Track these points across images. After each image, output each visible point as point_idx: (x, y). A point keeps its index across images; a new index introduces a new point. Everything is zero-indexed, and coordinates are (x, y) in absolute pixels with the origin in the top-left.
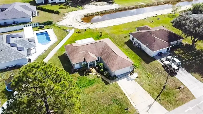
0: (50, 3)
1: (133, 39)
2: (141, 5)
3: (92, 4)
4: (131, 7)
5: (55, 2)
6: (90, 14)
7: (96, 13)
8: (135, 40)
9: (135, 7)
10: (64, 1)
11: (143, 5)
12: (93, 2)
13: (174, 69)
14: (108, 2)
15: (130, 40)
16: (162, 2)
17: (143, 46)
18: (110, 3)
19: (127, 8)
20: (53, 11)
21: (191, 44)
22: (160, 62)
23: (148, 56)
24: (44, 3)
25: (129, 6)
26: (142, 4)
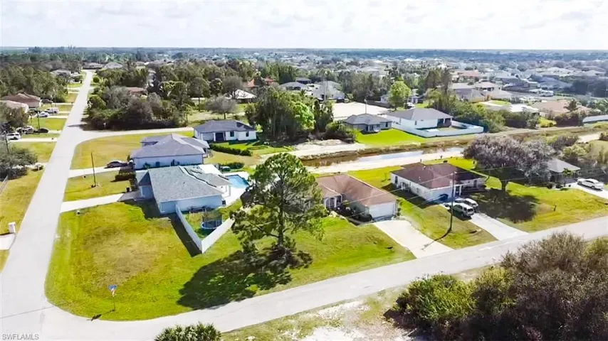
0: (226, 141)
1: (396, 181)
2: (412, 145)
3: (312, 142)
4: (391, 148)
5: (237, 140)
6: (311, 158)
7: (321, 155)
8: (401, 179)
9: (398, 147)
10: (255, 138)
11: (416, 146)
12: (313, 140)
13: (465, 209)
14: (342, 140)
15: (391, 184)
16: (455, 142)
17: (414, 186)
18: (348, 142)
19: (383, 148)
20: (239, 151)
21: (500, 188)
22: (444, 206)
23: (422, 199)
24: (215, 140)
25: (387, 146)
26: (414, 143)
